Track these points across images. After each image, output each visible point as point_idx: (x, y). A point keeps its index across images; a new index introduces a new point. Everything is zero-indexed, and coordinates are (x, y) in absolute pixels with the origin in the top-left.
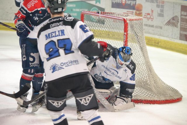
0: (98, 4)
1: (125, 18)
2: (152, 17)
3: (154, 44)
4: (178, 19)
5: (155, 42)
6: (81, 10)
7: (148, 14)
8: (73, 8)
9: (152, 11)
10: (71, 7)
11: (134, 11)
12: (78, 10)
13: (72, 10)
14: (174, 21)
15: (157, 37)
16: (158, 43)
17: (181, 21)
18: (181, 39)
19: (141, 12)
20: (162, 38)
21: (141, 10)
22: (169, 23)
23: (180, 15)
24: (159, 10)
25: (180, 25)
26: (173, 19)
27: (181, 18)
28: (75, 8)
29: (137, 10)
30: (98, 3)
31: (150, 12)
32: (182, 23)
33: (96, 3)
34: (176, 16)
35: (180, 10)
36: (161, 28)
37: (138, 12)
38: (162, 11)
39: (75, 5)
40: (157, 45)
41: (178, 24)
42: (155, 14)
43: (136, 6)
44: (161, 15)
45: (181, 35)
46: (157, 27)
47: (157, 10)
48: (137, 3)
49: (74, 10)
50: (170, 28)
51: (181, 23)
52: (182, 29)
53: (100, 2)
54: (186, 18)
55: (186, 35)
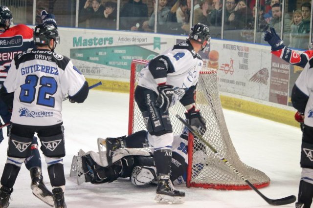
0: (157, 50)
2: (231, 70)
3: (233, 106)
4: (268, 73)
5: (235, 104)
6: (133, 58)
7: (227, 65)
8: (122, 54)
9: (232, 61)
10: (119, 54)
11: (207, 61)
12: (129, 58)
13: (120, 58)
14: (262, 76)
15: (238, 97)
16: (239, 106)
17: (272, 75)
18: (271, 100)
19: (216, 62)
20: (245, 99)
21: (216, 60)
22: (255, 78)
23: (270, 67)
24: (241, 59)
25: (271, 81)
26: (261, 72)
27: (272, 72)
28: (125, 55)
29: (212, 59)
30: (157, 48)
31: (229, 63)
32: (273, 78)
33: (155, 48)
34: (265, 69)
35: (270, 61)
36: (244, 84)
37: (212, 62)
38: (246, 61)
39: (125, 51)
40: (238, 107)
41: (267, 79)
42: (236, 65)
43: (210, 53)
44: (244, 67)
45: (271, 94)
46: (238, 83)
47: (239, 60)
48: (211, 50)
49: (124, 57)
50: (256, 85)
51: (271, 79)
52: (273, 86)
53: (159, 48)
54: (279, 71)
55: (278, 95)
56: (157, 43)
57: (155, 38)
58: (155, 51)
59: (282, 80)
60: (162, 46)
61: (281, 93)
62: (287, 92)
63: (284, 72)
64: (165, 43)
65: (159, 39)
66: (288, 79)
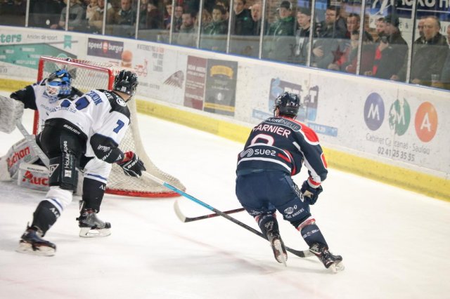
0: (67, 50)
1: (111, 69)
2: (145, 71)
3: (146, 110)
4: (183, 76)
5: (148, 108)
7: (141, 67)
8: (31, 52)
9: (146, 62)
10: (28, 52)
11: (120, 61)
12: (38, 56)
13: (29, 56)
14: (177, 79)
15: (151, 101)
16: (153, 110)
17: (187, 78)
18: (186, 105)
19: (129, 63)
20: (159, 103)
21: (129, 60)
22: (169, 81)
23: (186, 70)
24: (155, 61)
25: (186, 85)
26: (176, 74)
27: (188, 75)
28: (34, 53)
29: (125, 60)
30: (68, 47)
31: (143, 64)
32: (189, 81)
33: (65, 47)
34: (180, 72)
35: (186, 63)
36: (158, 87)
37: (125, 63)
38: (160, 63)
39: (33, 50)
40: (151, 112)
41: (182, 82)
42: (150, 67)
43: (123, 54)
44: (158, 69)
45: (186, 99)
46: (152, 86)
47: (153, 62)
48: (124, 50)
49: (32, 56)
50: (171, 88)
51: (186, 82)
52: (188, 90)
53: (70, 46)
54: (195, 74)
55: (193, 100)
56: (68, 42)
57: (66, 36)
58: (65, 50)
59: (198, 83)
60: (72, 44)
61: (196, 97)
62: (202, 96)
63: (200, 75)
64: (76, 42)
65: (70, 37)
66: (204, 82)
